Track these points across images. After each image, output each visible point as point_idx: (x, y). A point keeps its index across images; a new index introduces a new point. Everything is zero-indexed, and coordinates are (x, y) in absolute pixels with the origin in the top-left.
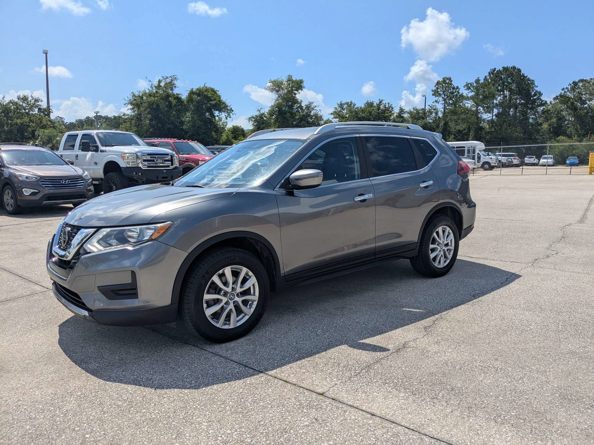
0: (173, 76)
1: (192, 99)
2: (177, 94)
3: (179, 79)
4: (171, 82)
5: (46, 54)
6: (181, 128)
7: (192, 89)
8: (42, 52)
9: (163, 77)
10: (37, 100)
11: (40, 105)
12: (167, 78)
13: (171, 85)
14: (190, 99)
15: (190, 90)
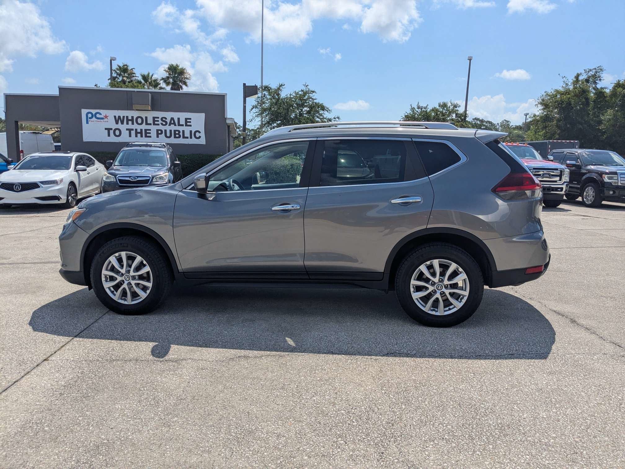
0: (598, 67)
1: (616, 93)
2: (602, 88)
3: (605, 70)
4: (595, 75)
5: (470, 60)
6: (597, 128)
7: (619, 81)
8: (467, 58)
9: (585, 70)
10: (455, 106)
11: (458, 110)
12: (591, 70)
13: (595, 78)
14: (614, 93)
15: (616, 82)
